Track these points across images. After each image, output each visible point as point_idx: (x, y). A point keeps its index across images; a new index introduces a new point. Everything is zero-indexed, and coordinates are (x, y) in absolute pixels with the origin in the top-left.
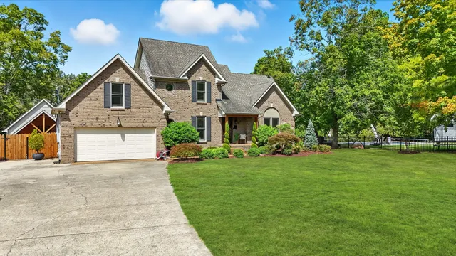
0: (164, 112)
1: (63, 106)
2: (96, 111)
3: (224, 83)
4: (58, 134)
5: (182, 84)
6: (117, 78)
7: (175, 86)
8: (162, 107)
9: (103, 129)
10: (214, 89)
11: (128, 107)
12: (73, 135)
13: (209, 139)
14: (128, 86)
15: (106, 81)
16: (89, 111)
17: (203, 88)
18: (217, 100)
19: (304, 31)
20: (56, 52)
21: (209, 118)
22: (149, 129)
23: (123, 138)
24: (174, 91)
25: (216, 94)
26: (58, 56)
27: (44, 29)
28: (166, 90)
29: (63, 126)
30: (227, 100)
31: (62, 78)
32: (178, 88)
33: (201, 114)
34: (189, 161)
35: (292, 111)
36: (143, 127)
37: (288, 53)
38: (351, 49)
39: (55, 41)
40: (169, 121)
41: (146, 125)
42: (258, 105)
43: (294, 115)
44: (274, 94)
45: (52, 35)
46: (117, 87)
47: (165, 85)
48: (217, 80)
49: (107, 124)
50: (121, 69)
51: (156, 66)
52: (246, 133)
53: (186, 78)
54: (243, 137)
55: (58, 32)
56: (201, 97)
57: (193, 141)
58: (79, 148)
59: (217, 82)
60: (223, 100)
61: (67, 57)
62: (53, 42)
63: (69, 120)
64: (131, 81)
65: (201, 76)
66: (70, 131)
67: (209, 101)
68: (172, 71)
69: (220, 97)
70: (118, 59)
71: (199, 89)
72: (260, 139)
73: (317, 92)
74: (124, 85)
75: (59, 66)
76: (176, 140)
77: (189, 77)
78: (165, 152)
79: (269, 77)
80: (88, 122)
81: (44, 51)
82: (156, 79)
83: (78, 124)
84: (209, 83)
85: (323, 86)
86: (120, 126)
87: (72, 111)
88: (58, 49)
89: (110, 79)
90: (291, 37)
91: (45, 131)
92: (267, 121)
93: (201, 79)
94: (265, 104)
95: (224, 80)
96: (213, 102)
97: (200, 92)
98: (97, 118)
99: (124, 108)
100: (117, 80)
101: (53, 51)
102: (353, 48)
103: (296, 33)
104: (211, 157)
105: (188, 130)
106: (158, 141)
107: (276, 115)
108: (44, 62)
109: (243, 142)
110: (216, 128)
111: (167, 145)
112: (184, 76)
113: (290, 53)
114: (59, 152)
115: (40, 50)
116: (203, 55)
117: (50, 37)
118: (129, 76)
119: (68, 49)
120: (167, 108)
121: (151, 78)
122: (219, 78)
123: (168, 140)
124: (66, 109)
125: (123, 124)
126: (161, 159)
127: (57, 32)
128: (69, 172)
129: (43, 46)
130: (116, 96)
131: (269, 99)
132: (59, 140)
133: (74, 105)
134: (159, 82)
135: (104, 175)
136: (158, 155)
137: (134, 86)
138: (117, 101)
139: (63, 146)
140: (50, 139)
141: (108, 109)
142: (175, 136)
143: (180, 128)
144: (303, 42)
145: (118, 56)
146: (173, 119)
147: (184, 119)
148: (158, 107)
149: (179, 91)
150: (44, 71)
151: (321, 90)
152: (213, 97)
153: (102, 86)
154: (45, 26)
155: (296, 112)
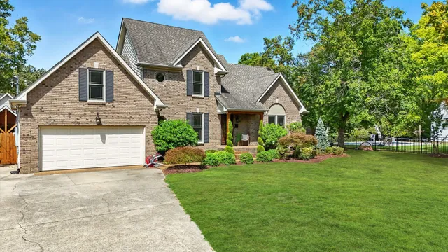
0: (155, 107)
1: (23, 97)
2: (68, 105)
3: (224, 74)
4: (17, 135)
5: (176, 74)
6: (96, 63)
7: (166, 75)
8: (153, 101)
9: (77, 128)
10: (213, 80)
11: (110, 100)
12: (36, 137)
13: (207, 140)
14: (110, 73)
15: (82, 67)
16: (60, 105)
17: (200, 80)
18: (216, 94)
19: (309, 17)
20: (23, 40)
21: (207, 115)
22: (137, 128)
23: (103, 139)
24: (165, 82)
25: (215, 87)
26: (25, 46)
27: (9, 15)
28: (156, 81)
29: (23, 125)
30: (227, 94)
31: (32, 73)
32: (171, 79)
33: (198, 110)
34: (191, 170)
35: (299, 107)
36: (129, 126)
37: (289, 43)
38: (367, 38)
39: (22, 28)
40: (161, 118)
41: (132, 123)
42: (263, 101)
43: (301, 112)
44: (280, 88)
45: (18, 22)
46: (96, 75)
47: (155, 74)
48: (216, 70)
49: (83, 122)
50: (101, 52)
51: (144, 51)
52: (248, 133)
53: (180, 66)
54: (245, 138)
55: (25, 19)
56: (197, 89)
57: (191, 143)
58: (44, 153)
59: (216, 72)
60: (223, 95)
61: (35, 47)
62: (19, 30)
63: (32, 117)
64: (114, 68)
65: (197, 64)
66: (33, 130)
67: (207, 95)
68: (163, 57)
69: (219, 90)
70: (97, 39)
71: (195, 80)
72: (268, 141)
73: (327, 86)
74: (104, 73)
75: (26, 57)
76: (170, 142)
77: (184, 66)
78: (156, 157)
79: (269, 69)
80: (58, 119)
81: (8, 39)
82: (144, 66)
83: (43, 122)
84: (207, 74)
85: (334, 80)
86: (100, 124)
87: (36, 105)
88: (25, 37)
89: (87, 64)
90: (292, 25)
91: (8, 130)
92: (271, 119)
93: (198, 68)
94: (270, 100)
95: (225, 71)
96: (212, 96)
97: (197, 84)
98: (70, 114)
99: (104, 101)
100: (96, 65)
101: (19, 40)
102: (368, 37)
103: (299, 21)
104: (216, 163)
105: (185, 130)
106: (147, 143)
107: (282, 113)
108: (8, 51)
109: (246, 143)
110: (215, 127)
111: (159, 148)
112: (178, 64)
113: (290, 43)
114: (19, 158)
115: (4, 38)
116: (200, 40)
117: (15, 24)
118: (111, 61)
119: (36, 38)
120: (158, 102)
121: (138, 65)
122: (218, 67)
123: (160, 142)
124: (28, 102)
125: (104, 121)
126: (152, 165)
127: (23, 19)
128: (29, 189)
129: (7, 34)
130: (95, 86)
131: (274, 94)
132: (18, 143)
133: (39, 98)
134: (147, 70)
135: (79, 195)
136: (148, 161)
137: (118, 74)
138: (96, 93)
139: (23, 151)
140: (8, 141)
141: (85, 103)
142: (170, 137)
143: (175, 127)
144: (308, 30)
145: (98, 35)
146: (165, 116)
147: (178, 117)
148: (147, 101)
149: (172, 82)
150: (9, 62)
151: (332, 84)
152: (212, 91)
153: (76, 72)
154: (9, 12)
155: (303, 109)
